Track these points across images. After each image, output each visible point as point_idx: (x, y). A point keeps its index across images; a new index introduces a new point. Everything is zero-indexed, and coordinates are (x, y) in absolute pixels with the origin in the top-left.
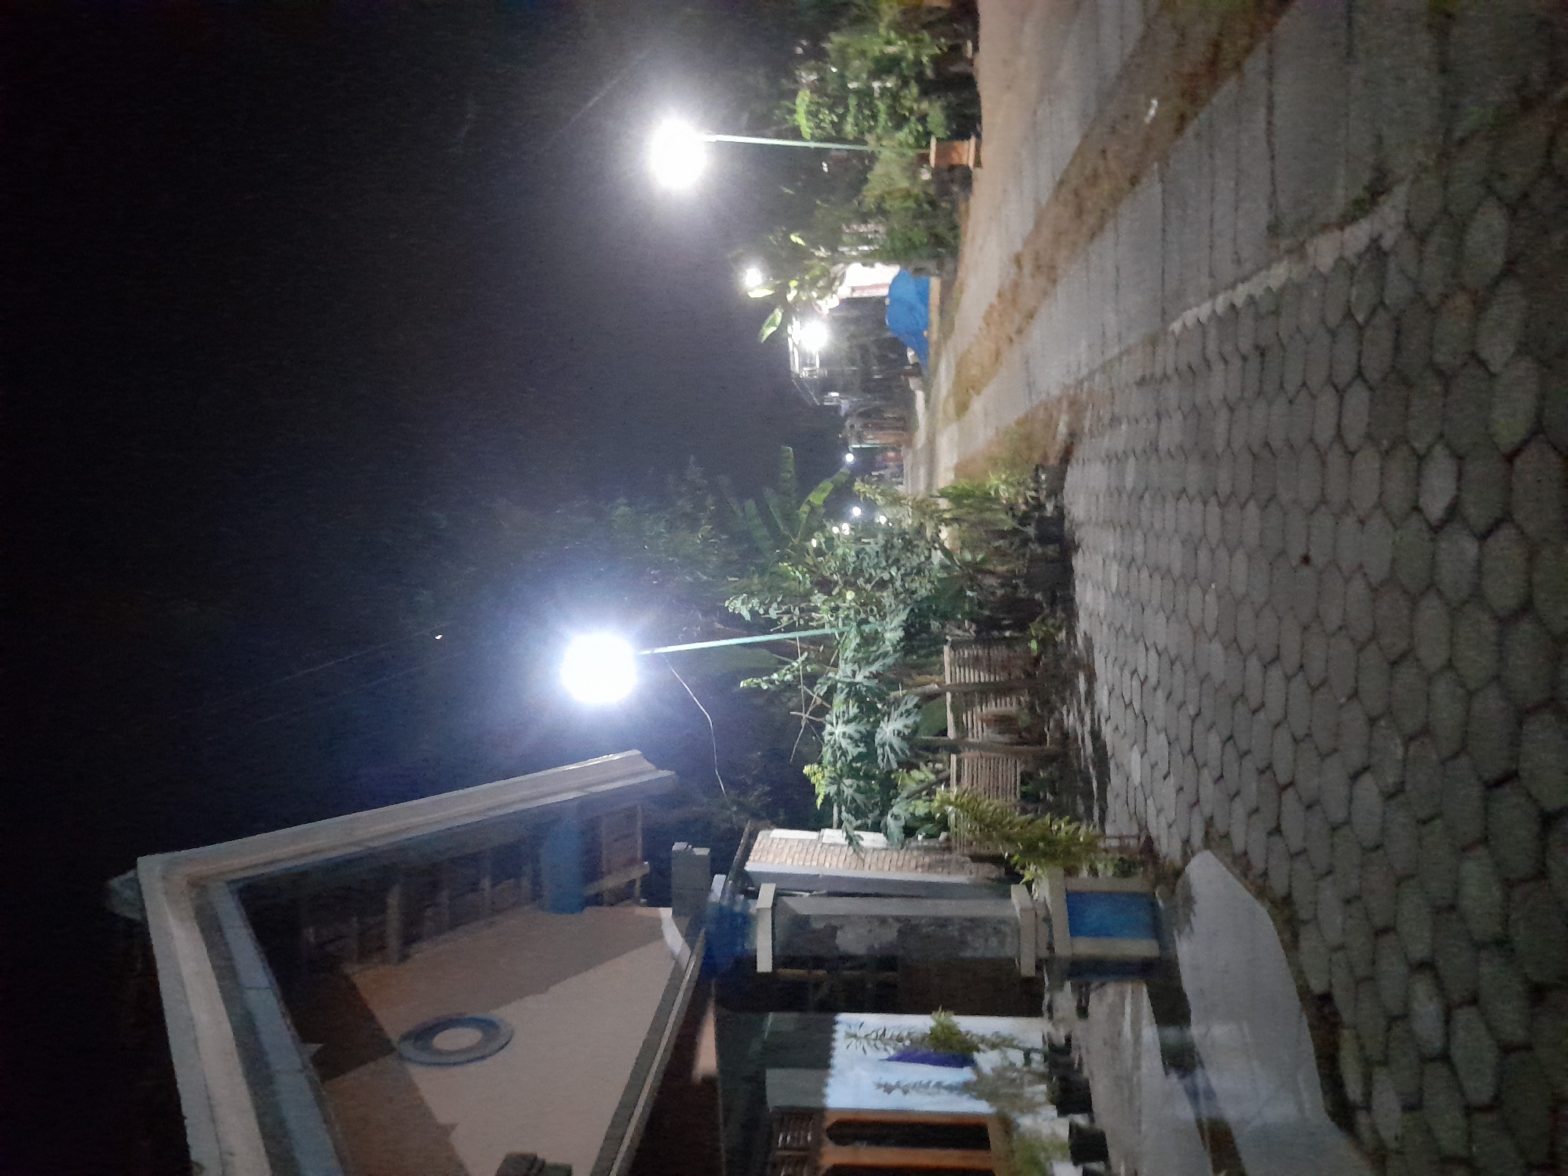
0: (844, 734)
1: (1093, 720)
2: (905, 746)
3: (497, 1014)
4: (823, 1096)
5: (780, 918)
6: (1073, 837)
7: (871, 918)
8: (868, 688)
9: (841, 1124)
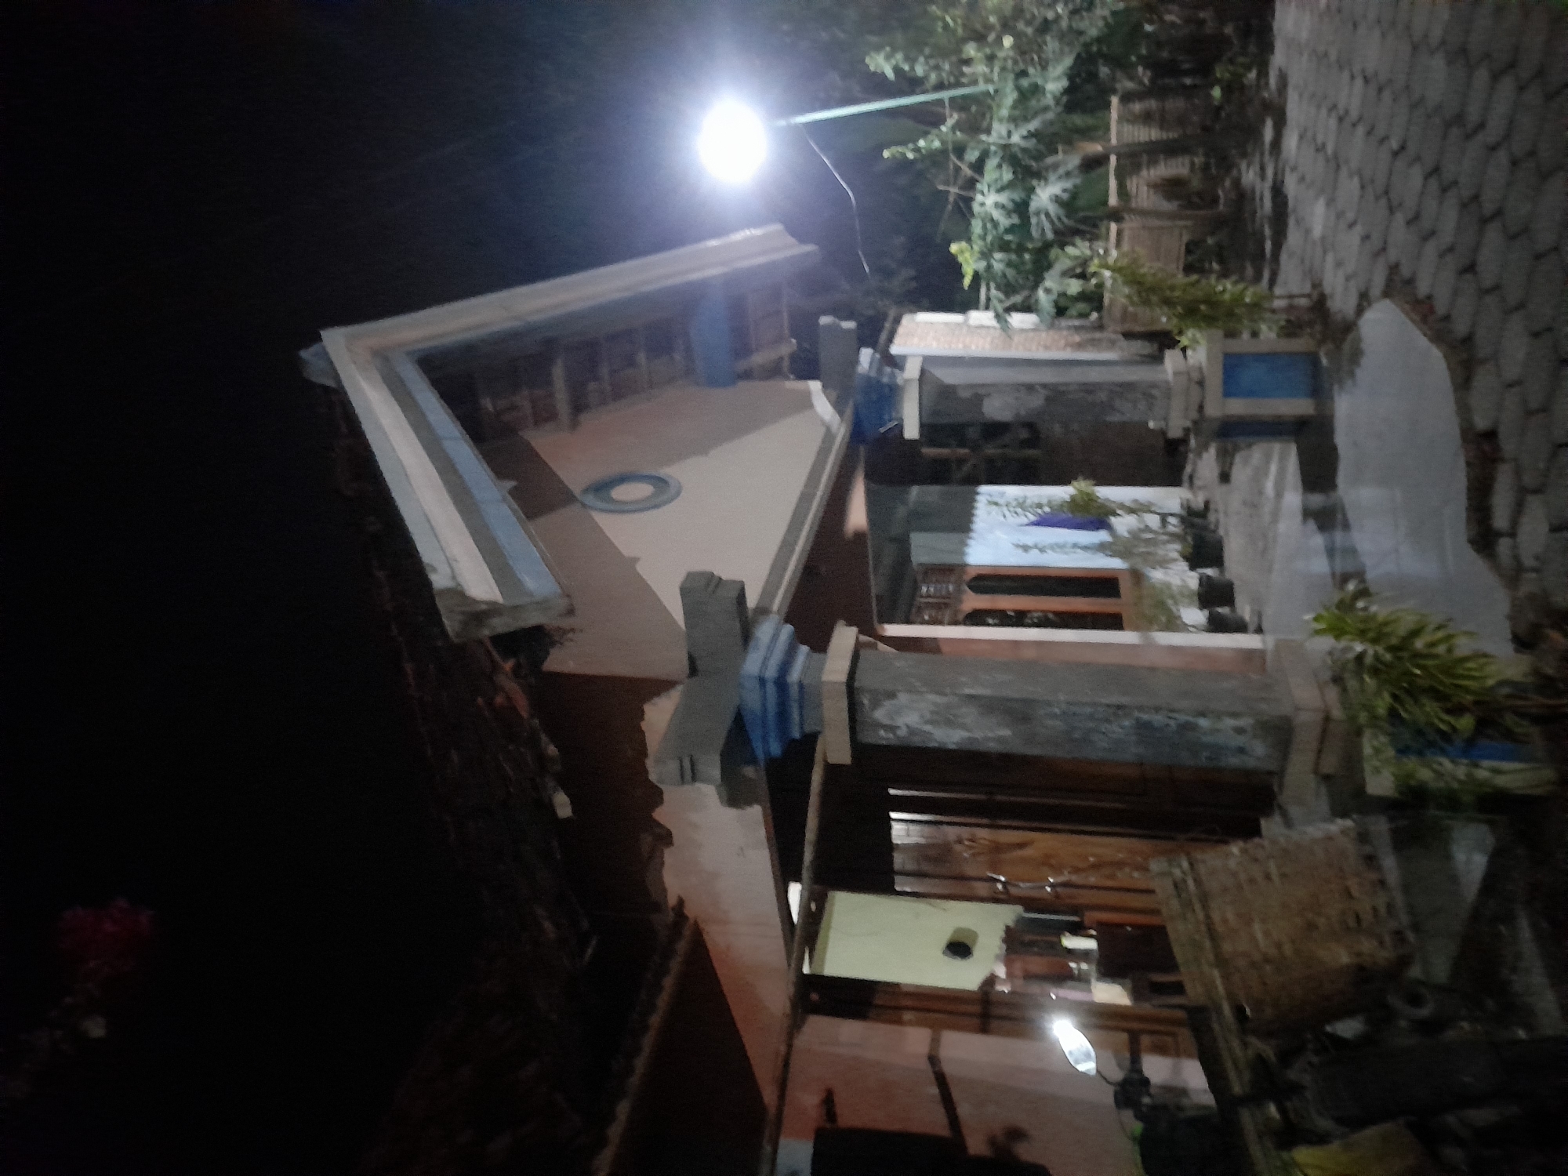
0: (996, 203)
1: (1275, 174)
2: (1061, 212)
3: (665, 472)
4: (963, 554)
5: (927, 388)
6: (1238, 300)
7: (1018, 386)
8: (1024, 150)
9: (980, 577)
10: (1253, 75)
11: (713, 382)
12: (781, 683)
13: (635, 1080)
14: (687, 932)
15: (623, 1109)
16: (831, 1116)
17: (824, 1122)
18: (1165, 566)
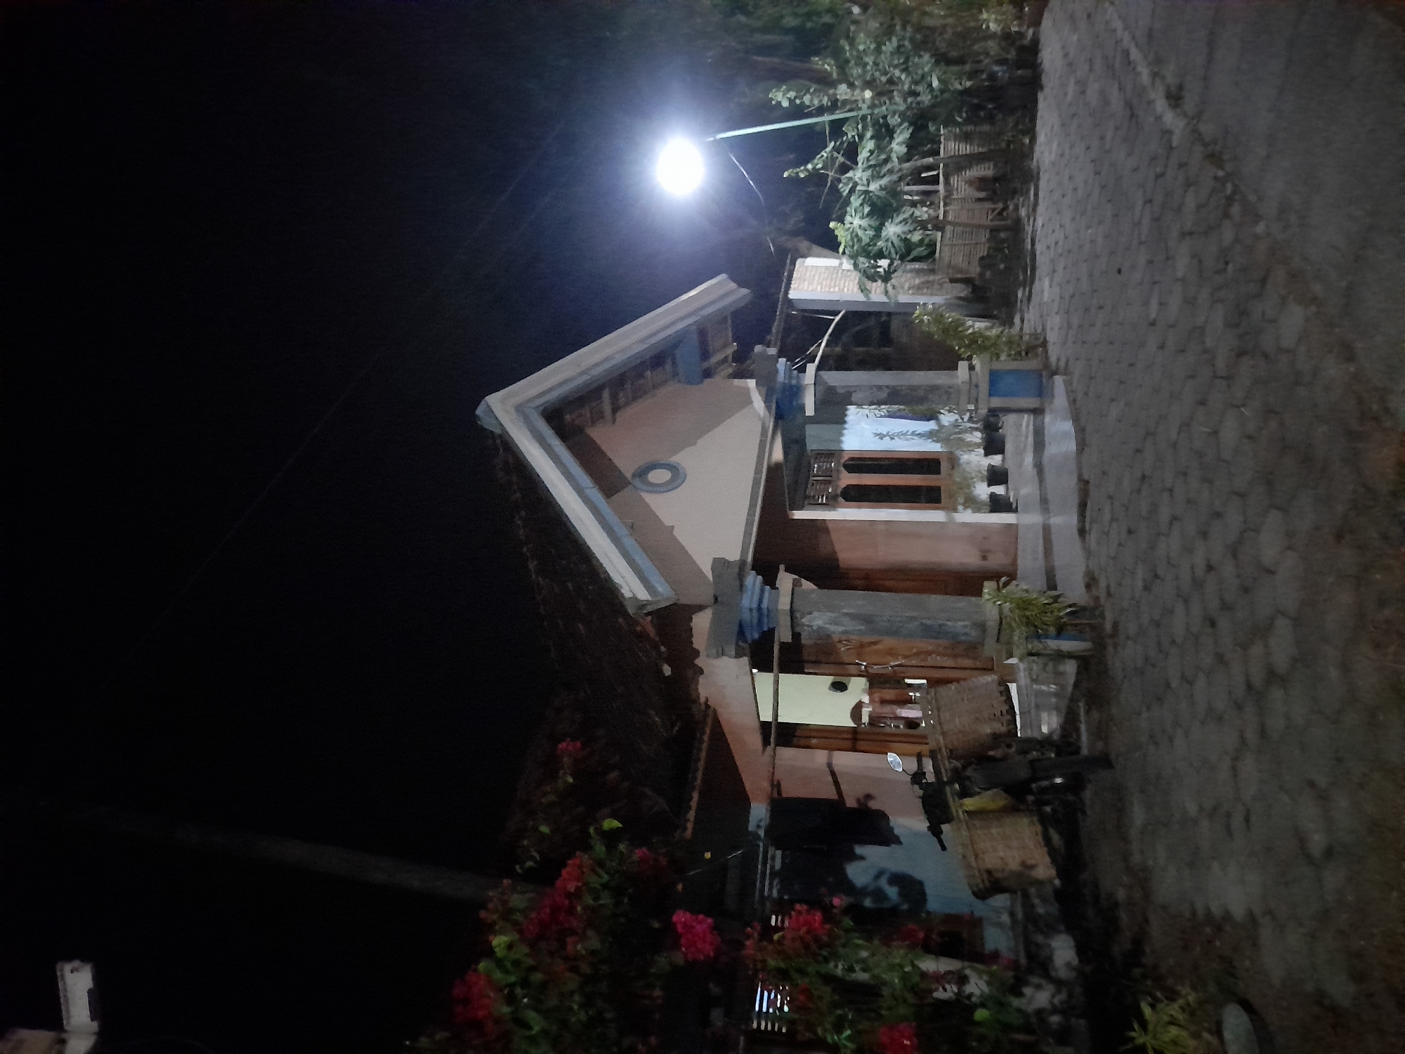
0: (860, 226)
2: (902, 245)
3: (675, 459)
4: (841, 442)
5: (818, 388)
7: (871, 387)
8: (879, 197)
9: (852, 459)
10: (1027, 141)
11: (691, 381)
12: (759, 609)
13: (699, 782)
14: (711, 713)
15: (696, 796)
16: (779, 793)
17: (775, 795)
18: (971, 451)
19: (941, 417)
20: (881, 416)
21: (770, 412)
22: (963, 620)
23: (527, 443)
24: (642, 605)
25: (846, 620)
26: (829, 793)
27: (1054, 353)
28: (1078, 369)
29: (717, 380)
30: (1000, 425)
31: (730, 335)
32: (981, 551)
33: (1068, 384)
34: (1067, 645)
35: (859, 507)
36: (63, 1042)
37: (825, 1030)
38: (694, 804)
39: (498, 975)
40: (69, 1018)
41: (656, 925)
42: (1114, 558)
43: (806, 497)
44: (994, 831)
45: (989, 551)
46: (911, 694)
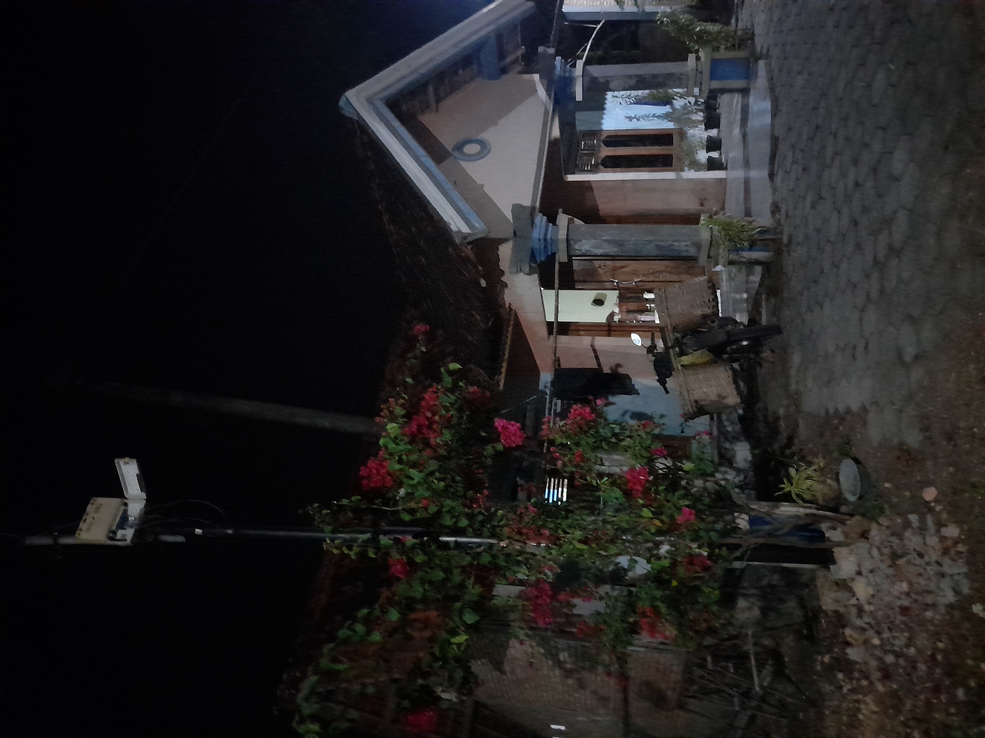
3: (483, 137)
4: (602, 124)
5: (585, 79)
7: (624, 77)
9: (609, 137)
11: (492, 77)
12: (545, 240)
13: (506, 357)
14: (513, 313)
15: (505, 365)
16: (559, 365)
17: (557, 367)
18: (695, 127)
19: (675, 102)
20: (631, 103)
21: (550, 98)
22: (685, 242)
23: (377, 125)
24: (465, 237)
25: (605, 245)
26: (592, 364)
27: (759, 42)
28: (775, 52)
29: (511, 76)
30: (717, 106)
31: (519, 39)
32: (700, 199)
33: (768, 65)
34: (756, 255)
35: (615, 172)
36: (126, 504)
37: (592, 478)
38: (504, 370)
39: (392, 446)
40: (127, 491)
41: (483, 434)
42: (793, 190)
43: (577, 166)
44: (700, 376)
45: (705, 199)
46: (648, 305)
